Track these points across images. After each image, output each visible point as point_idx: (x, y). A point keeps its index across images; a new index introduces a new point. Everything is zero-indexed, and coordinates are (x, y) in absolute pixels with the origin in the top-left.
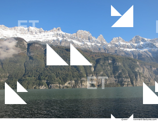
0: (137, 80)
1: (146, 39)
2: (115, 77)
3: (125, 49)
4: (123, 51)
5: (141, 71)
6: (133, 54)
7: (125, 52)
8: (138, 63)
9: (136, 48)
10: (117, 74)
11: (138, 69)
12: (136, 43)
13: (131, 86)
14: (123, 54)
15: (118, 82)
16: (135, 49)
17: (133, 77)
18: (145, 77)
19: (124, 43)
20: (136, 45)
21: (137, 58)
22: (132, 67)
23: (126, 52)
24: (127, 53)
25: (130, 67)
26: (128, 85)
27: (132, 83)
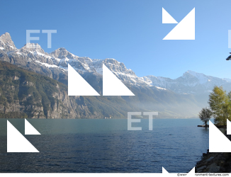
0: (53, 110)
1: (73, 55)
2: (21, 104)
3: (43, 64)
4: (39, 66)
5: (60, 98)
6: (53, 73)
7: (42, 68)
8: (58, 86)
9: (58, 65)
10: (25, 99)
11: (57, 94)
12: (59, 58)
13: (44, 118)
14: (39, 70)
15: (25, 111)
16: (56, 66)
17: (48, 105)
18: (63, 107)
19: (43, 55)
20: (59, 60)
21: (58, 79)
22: (48, 90)
23: (44, 68)
24: (44, 70)
25: (46, 91)
26: (39, 116)
27: (46, 114)
